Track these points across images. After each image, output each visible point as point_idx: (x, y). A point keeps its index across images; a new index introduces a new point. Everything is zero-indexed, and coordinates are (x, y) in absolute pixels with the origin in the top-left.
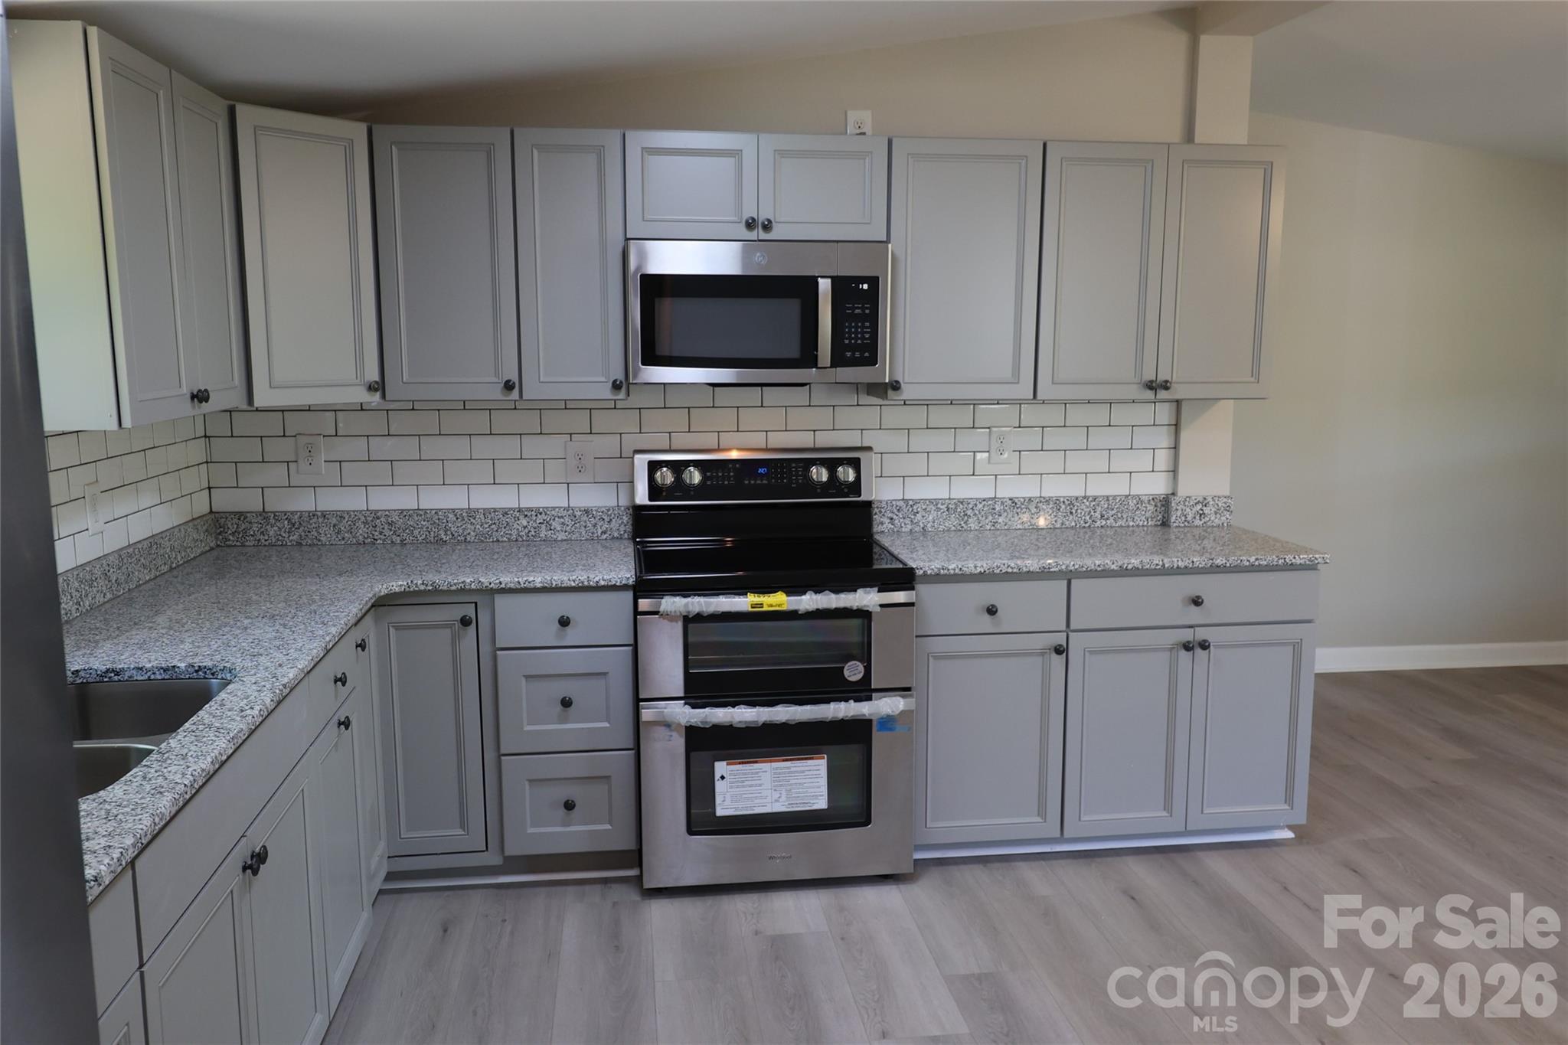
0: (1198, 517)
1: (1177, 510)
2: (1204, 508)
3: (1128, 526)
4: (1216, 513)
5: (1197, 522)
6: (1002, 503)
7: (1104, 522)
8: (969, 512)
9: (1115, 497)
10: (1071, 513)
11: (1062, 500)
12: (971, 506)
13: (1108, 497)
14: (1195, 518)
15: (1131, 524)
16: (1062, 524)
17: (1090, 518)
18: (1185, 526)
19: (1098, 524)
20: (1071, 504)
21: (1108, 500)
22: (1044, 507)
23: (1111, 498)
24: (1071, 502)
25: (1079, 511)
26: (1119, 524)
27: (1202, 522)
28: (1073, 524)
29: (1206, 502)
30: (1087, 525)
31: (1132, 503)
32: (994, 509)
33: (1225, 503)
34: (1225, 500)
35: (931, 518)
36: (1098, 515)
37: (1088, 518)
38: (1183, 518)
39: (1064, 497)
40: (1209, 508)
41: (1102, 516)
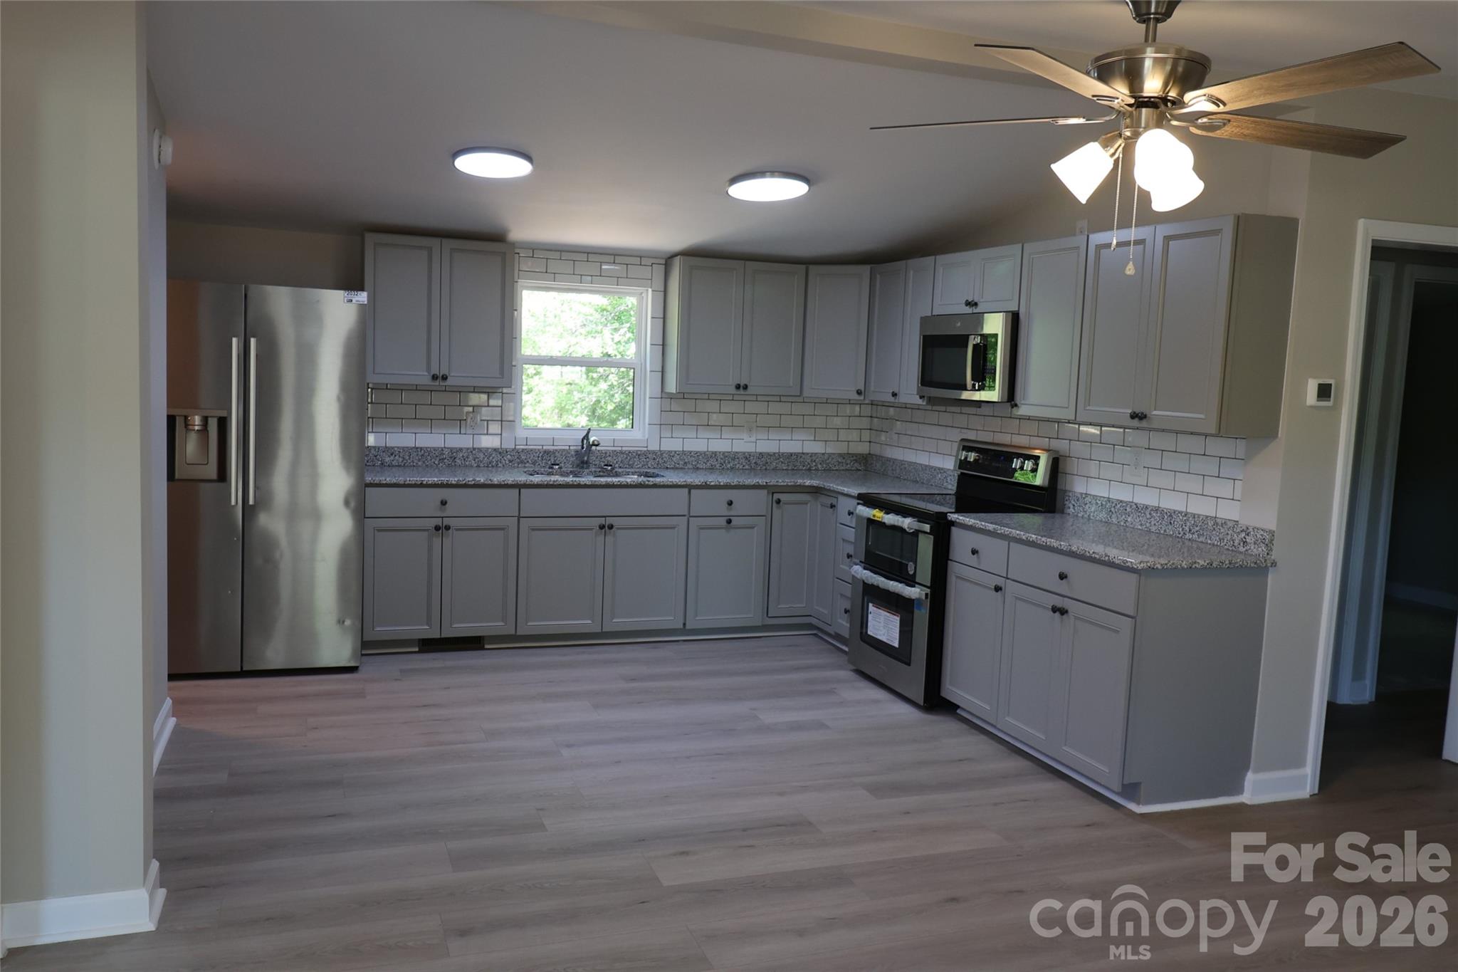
0: (1242, 544)
1: (1228, 534)
2: (1247, 537)
3: (1207, 543)
4: (1255, 543)
5: (1242, 549)
6: (1131, 506)
7: (1191, 536)
8: (1113, 509)
9: (1199, 516)
10: (1171, 523)
11: (1165, 511)
12: (1113, 505)
13: (1194, 515)
14: (1239, 544)
15: (1209, 542)
16: (1165, 531)
17: (1183, 530)
18: (1232, 550)
19: (1187, 537)
20: (1171, 516)
21: (1194, 518)
22: (1154, 514)
23: (1196, 516)
24: (1172, 514)
25: (1176, 523)
26: (1200, 540)
27: (1245, 549)
28: (1171, 533)
29: (1248, 531)
30: (1180, 536)
31: (1211, 523)
32: (1126, 510)
33: (1262, 535)
34: (1262, 533)
35: (1093, 510)
36: (1187, 528)
37: (1181, 530)
38: (1232, 542)
39: (1167, 509)
40: (1249, 538)
41: (1190, 530)
